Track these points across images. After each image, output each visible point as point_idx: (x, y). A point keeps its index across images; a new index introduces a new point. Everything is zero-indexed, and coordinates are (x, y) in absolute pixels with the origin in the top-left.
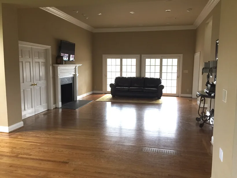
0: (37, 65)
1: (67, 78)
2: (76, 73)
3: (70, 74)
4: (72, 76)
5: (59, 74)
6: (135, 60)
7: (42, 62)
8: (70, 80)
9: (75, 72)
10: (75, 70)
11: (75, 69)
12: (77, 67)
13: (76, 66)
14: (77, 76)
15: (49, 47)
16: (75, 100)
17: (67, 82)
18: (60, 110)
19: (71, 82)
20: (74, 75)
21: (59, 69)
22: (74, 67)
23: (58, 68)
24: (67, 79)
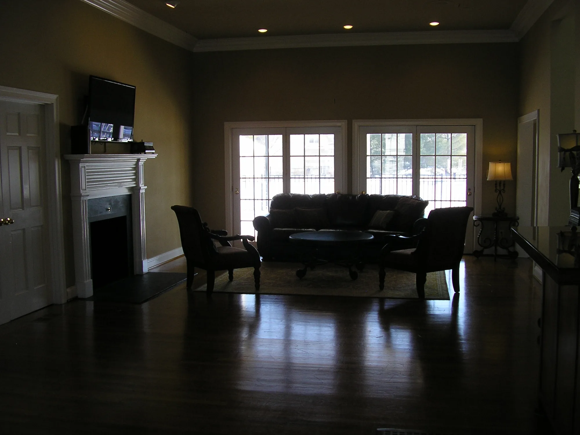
0: (14, 156)
1: (109, 200)
2: (138, 183)
3: (120, 185)
4: (124, 191)
5: (84, 187)
6: (331, 137)
7: (29, 148)
8: (121, 205)
9: (134, 180)
10: (137, 174)
11: (134, 169)
12: (141, 163)
13: (139, 160)
14: (141, 191)
15: (51, 98)
16: (137, 271)
17: (110, 213)
18: (90, 307)
19: (121, 212)
20: (131, 189)
21: (83, 169)
22: (132, 164)
23: (81, 165)
24: (110, 204)
